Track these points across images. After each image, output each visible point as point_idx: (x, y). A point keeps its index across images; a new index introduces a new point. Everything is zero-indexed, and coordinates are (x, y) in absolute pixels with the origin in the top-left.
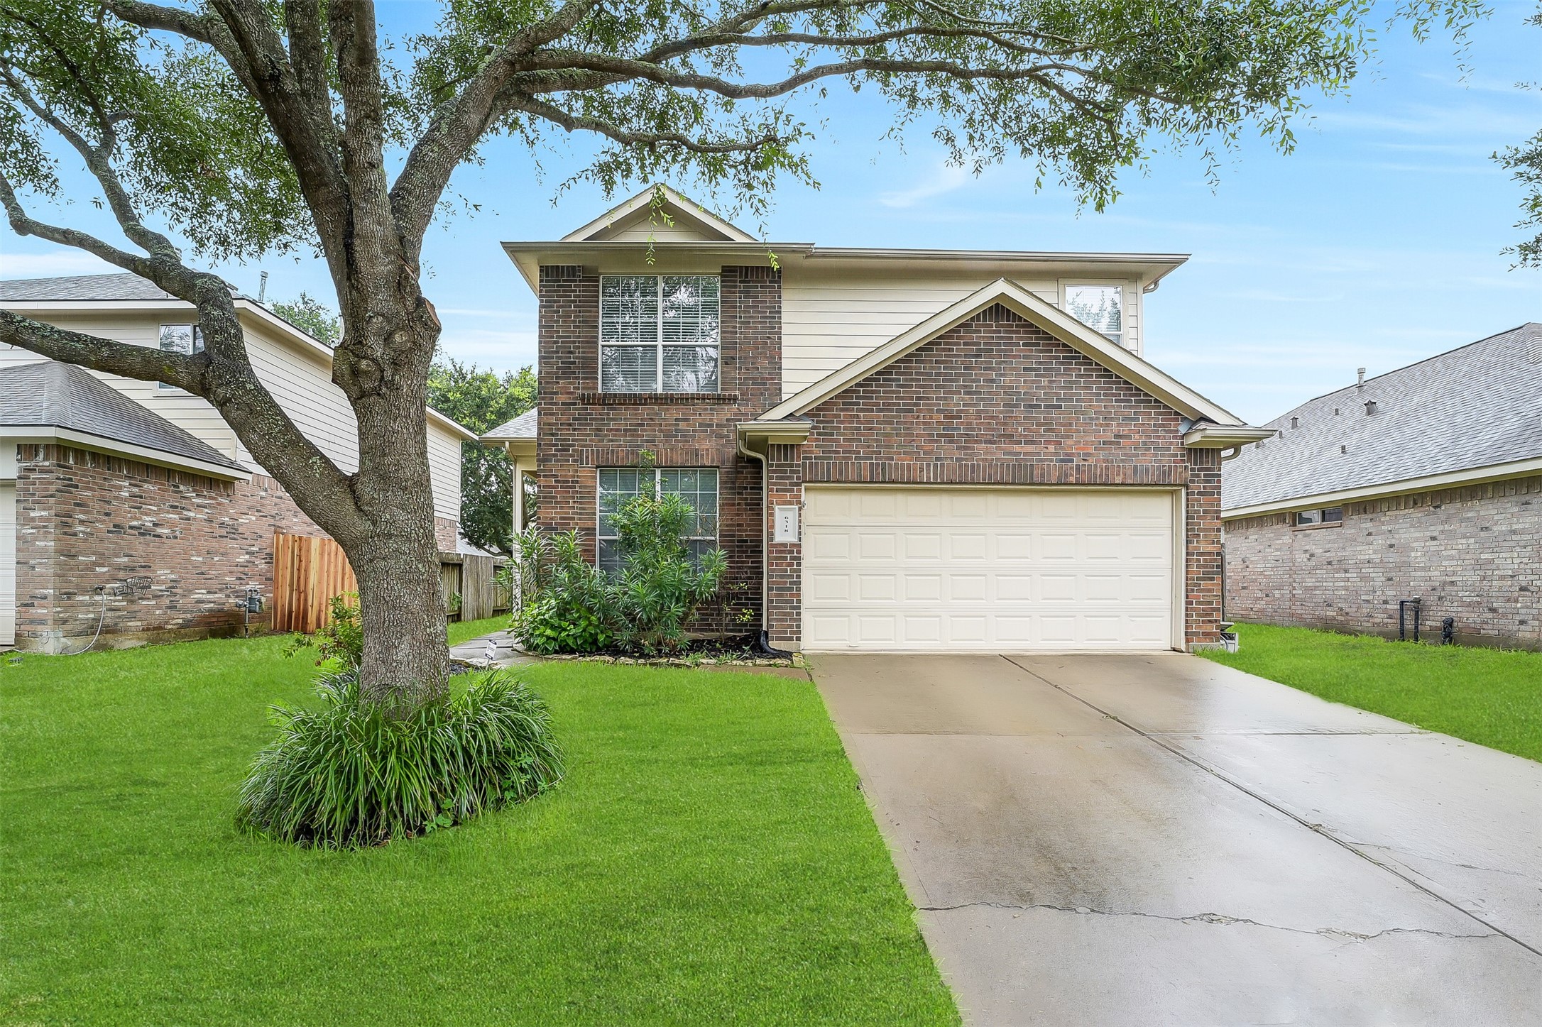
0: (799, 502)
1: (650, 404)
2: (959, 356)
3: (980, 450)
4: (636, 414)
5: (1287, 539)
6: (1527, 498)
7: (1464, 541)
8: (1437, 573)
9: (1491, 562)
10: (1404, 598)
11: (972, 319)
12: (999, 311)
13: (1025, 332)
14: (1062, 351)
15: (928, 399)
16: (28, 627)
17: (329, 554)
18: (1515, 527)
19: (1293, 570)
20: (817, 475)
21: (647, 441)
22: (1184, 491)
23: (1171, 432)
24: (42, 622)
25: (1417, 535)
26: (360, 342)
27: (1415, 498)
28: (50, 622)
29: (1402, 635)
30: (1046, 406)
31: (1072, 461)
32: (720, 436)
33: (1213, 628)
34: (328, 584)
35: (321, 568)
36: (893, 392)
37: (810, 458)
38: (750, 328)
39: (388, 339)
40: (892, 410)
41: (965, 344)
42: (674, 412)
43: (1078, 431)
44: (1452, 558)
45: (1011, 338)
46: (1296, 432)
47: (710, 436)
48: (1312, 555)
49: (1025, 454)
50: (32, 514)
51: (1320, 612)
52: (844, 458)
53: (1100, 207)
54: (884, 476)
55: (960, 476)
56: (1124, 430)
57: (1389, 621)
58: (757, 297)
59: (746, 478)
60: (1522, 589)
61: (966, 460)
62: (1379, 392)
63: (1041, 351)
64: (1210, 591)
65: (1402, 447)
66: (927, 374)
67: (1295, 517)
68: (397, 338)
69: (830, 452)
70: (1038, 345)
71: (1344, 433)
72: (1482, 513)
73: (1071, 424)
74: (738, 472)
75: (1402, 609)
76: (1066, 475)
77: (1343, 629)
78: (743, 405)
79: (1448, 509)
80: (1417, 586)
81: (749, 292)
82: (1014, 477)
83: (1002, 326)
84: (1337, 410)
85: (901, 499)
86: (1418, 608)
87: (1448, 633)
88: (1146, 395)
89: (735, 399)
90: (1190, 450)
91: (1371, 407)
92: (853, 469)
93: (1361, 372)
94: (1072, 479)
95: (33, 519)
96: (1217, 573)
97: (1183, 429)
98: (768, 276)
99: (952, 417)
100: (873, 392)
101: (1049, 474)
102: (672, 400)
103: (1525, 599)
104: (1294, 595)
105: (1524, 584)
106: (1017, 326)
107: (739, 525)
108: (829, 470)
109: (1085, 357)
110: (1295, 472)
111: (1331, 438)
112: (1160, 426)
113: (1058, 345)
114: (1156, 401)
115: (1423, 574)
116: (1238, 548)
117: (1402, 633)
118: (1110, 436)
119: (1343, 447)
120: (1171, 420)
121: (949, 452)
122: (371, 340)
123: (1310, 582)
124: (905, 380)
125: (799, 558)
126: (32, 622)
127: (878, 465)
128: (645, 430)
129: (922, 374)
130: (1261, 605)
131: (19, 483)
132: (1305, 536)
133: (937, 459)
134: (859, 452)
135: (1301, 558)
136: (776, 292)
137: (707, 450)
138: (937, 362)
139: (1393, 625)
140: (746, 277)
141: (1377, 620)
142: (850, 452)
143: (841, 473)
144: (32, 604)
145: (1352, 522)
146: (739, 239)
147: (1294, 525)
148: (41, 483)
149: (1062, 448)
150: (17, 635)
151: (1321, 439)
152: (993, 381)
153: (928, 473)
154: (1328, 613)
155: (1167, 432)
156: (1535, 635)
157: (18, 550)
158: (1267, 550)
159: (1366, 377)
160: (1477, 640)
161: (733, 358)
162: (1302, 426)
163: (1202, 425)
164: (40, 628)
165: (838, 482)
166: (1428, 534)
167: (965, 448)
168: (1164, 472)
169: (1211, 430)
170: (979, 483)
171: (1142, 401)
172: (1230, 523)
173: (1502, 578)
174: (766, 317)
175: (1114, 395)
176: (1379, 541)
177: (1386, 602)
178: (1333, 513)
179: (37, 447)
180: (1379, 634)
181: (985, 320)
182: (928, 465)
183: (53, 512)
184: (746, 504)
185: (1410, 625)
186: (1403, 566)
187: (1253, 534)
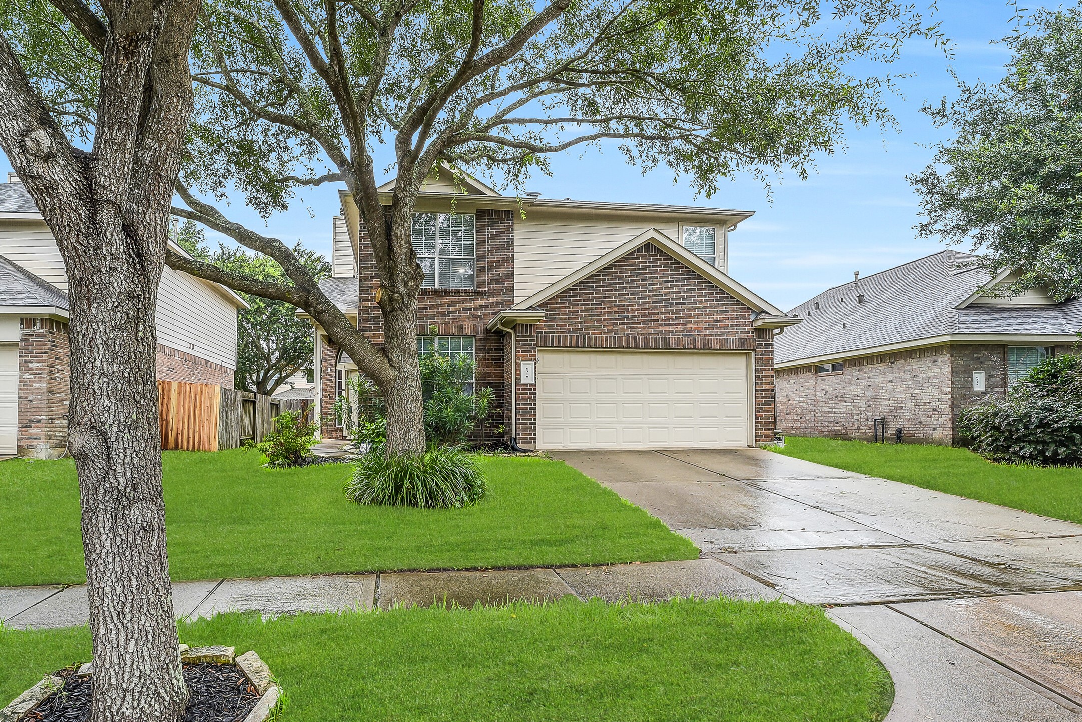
0: (535, 359)
1: (432, 295)
2: (628, 273)
3: (639, 329)
4: (423, 302)
5: (812, 382)
6: (935, 358)
7: (906, 383)
8: (893, 402)
9: (919, 395)
10: (877, 417)
11: (635, 251)
12: (650, 247)
13: (664, 260)
14: (685, 271)
15: (609, 298)
16: (27, 442)
17: (185, 393)
18: (930, 374)
19: (816, 402)
20: (545, 343)
21: (430, 319)
22: (753, 354)
23: (746, 319)
24: (37, 438)
25: (883, 379)
26: (394, 286)
27: (881, 358)
28: (42, 438)
29: (876, 439)
30: (676, 304)
31: (691, 336)
32: (476, 316)
33: (770, 433)
34: (184, 415)
35: (179, 403)
36: (590, 294)
37: (541, 333)
38: (494, 248)
39: (406, 285)
40: (589, 305)
41: (630, 266)
42: (447, 301)
43: (694, 318)
44: (900, 393)
45: (657, 263)
46: (818, 312)
47: (470, 316)
48: (827, 392)
49: (665, 331)
50: (30, 365)
51: (832, 427)
52: (561, 333)
53: (708, 196)
54: (585, 344)
55: (628, 344)
56: (720, 318)
57: (870, 431)
58: (498, 229)
59: (492, 343)
60: (934, 410)
61: (632, 334)
62: (866, 288)
63: (674, 271)
64: (768, 411)
65: (875, 326)
66: (609, 283)
67: (817, 368)
68: (410, 284)
69: (553, 329)
70: (672, 267)
71: (846, 315)
72: (915, 367)
73: (690, 314)
74: (488, 340)
75: (875, 424)
76: (688, 344)
77: (845, 437)
78: (490, 297)
79: (898, 363)
80: (883, 409)
81: (493, 226)
82: (659, 345)
83: (651, 256)
84: (842, 299)
85: (593, 357)
86: (883, 423)
87: (899, 437)
88: (732, 297)
89: (485, 293)
90: (756, 330)
91: (861, 299)
92: (567, 340)
93: (857, 274)
94: (691, 346)
95: (31, 368)
96: (772, 401)
97: (752, 317)
98: (505, 216)
99: (624, 309)
100: (578, 293)
101: (678, 343)
102: (445, 293)
103: (936, 415)
104: (817, 417)
105: (935, 407)
106: (660, 256)
107: (488, 373)
108: (552, 340)
109: (698, 275)
110: (817, 340)
111: (838, 318)
112: (740, 315)
113: (683, 268)
114: (738, 301)
115: (886, 402)
116: (784, 388)
117: (876, 438)
118: (712, 321)
119: (844, 325)
120: (746, 312)
121: (622, 330)
122: (399, 285)
123: (826, 409)
124: (596, 287)
125: (535, 393)
126: (30, 438)
127: (581, 337)
128: (429, 312)
129: (606, 283)
130: (797, 424)
131: (21, 345)
132: (822, 380)
133: (615, 334)
134: (570, 329)
135: (821, 394)
136: (510, 226)
137: (468, 325)
138: (615, 276)
139: (871, 433)
140: (492, 216)
141: (863, 431)
142: (564, 329)
143: (559, 342)
144: (30, 426)
145: (849, 371)
146: (490, 194)
147: (816, 373)
148: (37, 344)
149: (686, 328)
150: (18, 447)
151: (832, 318)
152: (647, 288)
153: (610, 342)
154: (836, 428)
155: (744, 319)
156: (940, 436)
157: (20, 389)
158: (801, 389)
159: (860, 277)
160: (914, 440)
161: (484, 267)
162: (822, 308)
163: (763, 316)
164: (35, 442)
165: (558, 347)
166: (889, 379)
167: (631, 327)
168: (742, 343)
169: (768, 319)
170: (639, 348)
171: (730, 301)
172: (778, 372)
173: (925, 404)
174: (505, 242)
175: (714, 297)
176: (863, 383)
177: (867, 420)
178: (837, 366)
179: (34, 320)
180: (864, 439)
181: (642, 252)
182: (610, 338)
183: (46, 364)
184: (493, 360)
185: (879, 434)
186: (876, 398)
187: (792, 378)
